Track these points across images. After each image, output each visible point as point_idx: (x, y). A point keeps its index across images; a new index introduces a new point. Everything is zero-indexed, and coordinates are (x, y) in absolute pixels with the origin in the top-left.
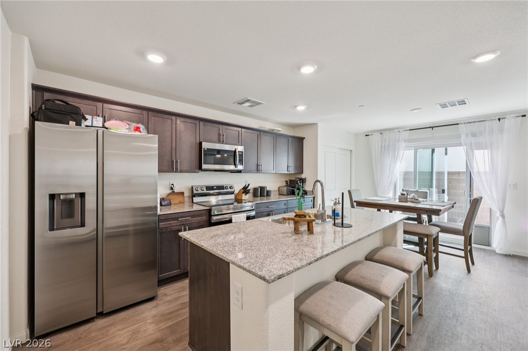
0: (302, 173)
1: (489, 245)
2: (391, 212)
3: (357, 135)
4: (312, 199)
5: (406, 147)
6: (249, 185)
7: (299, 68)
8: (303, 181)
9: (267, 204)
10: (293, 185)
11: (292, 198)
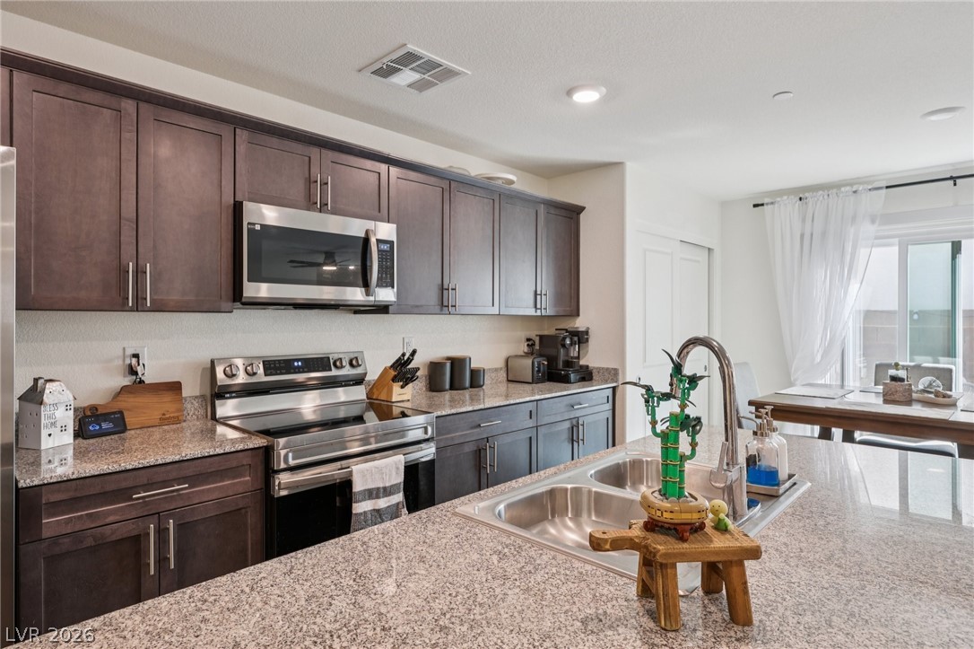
0: (577, 313)
3: (726, 205)
4: (610, 392)
5: (877, 238)
6: (414, 352)
8: (581, 337)
9: (476, 417)
10: (551, 352)
11: (550, 391)
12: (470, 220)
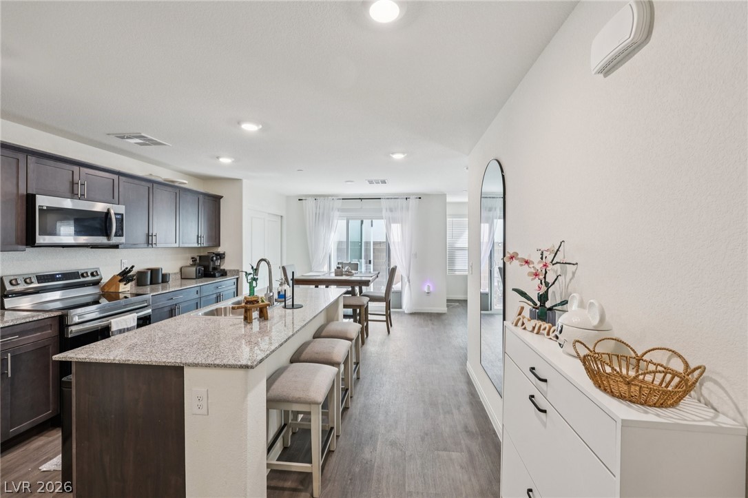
0: (219, 245)
1: (401, 308)
2: (317, 287)
3: (288, 198)
4: (235, 280)
5: (339, 217)
6: (133, 267)
7: (239, 123)
8: (221, 256)
9: (170, 295)
10: (206, 263)
11: (207, 281)
12: (163, 202)
